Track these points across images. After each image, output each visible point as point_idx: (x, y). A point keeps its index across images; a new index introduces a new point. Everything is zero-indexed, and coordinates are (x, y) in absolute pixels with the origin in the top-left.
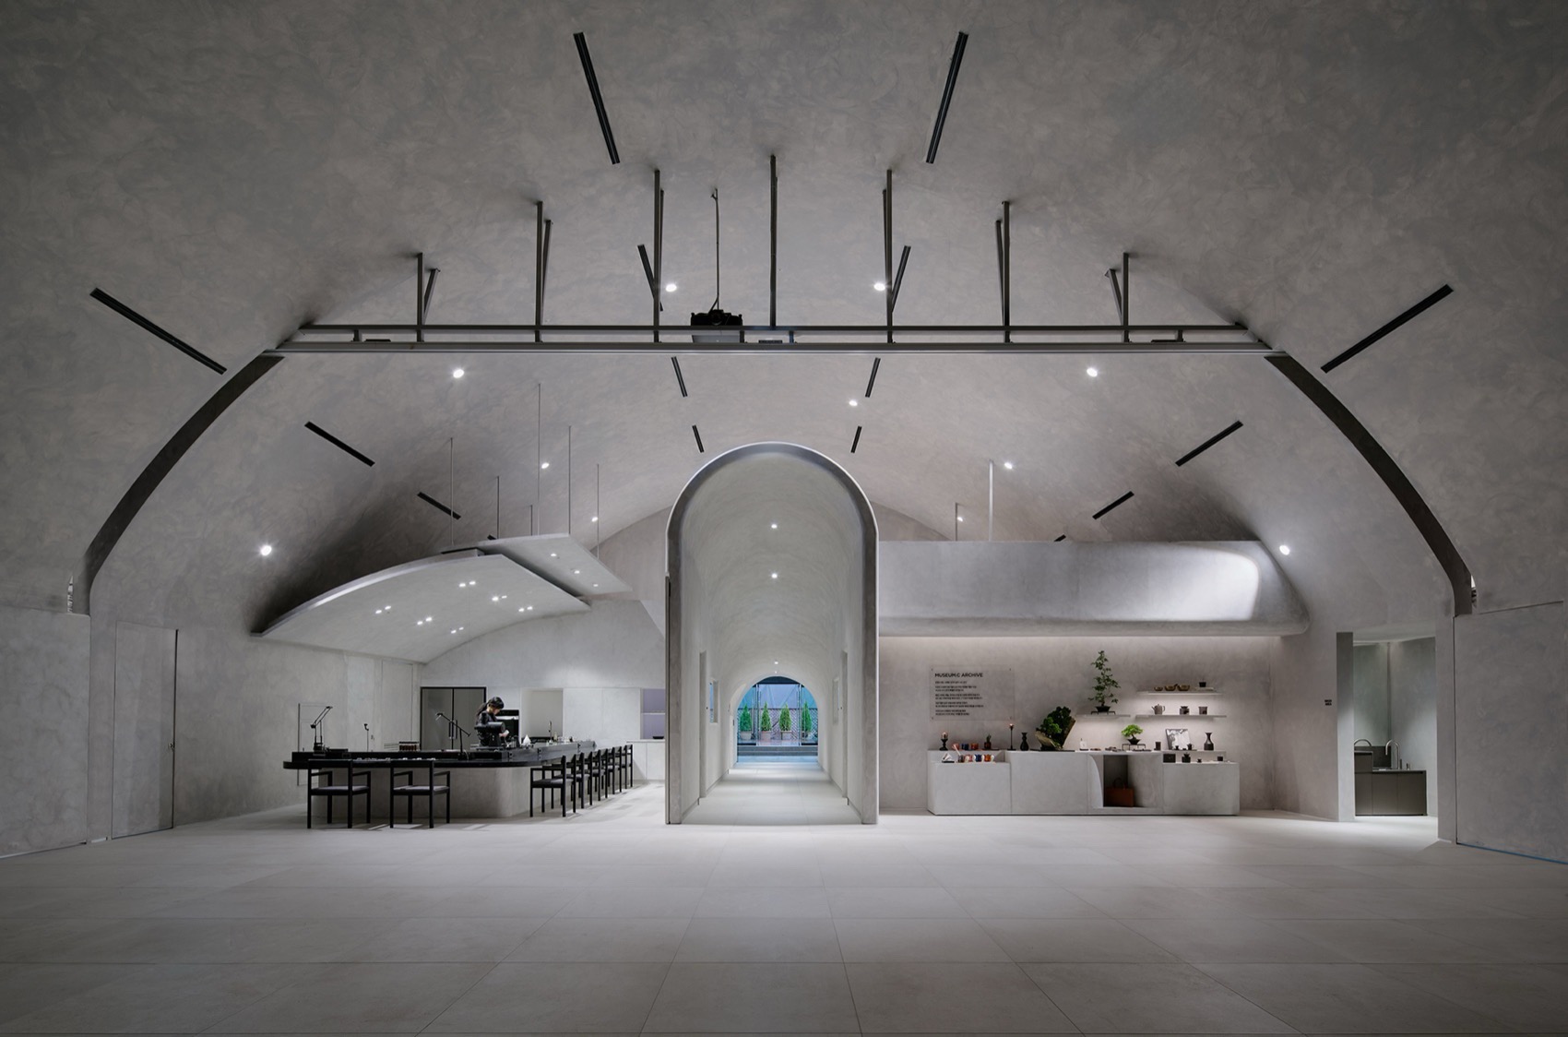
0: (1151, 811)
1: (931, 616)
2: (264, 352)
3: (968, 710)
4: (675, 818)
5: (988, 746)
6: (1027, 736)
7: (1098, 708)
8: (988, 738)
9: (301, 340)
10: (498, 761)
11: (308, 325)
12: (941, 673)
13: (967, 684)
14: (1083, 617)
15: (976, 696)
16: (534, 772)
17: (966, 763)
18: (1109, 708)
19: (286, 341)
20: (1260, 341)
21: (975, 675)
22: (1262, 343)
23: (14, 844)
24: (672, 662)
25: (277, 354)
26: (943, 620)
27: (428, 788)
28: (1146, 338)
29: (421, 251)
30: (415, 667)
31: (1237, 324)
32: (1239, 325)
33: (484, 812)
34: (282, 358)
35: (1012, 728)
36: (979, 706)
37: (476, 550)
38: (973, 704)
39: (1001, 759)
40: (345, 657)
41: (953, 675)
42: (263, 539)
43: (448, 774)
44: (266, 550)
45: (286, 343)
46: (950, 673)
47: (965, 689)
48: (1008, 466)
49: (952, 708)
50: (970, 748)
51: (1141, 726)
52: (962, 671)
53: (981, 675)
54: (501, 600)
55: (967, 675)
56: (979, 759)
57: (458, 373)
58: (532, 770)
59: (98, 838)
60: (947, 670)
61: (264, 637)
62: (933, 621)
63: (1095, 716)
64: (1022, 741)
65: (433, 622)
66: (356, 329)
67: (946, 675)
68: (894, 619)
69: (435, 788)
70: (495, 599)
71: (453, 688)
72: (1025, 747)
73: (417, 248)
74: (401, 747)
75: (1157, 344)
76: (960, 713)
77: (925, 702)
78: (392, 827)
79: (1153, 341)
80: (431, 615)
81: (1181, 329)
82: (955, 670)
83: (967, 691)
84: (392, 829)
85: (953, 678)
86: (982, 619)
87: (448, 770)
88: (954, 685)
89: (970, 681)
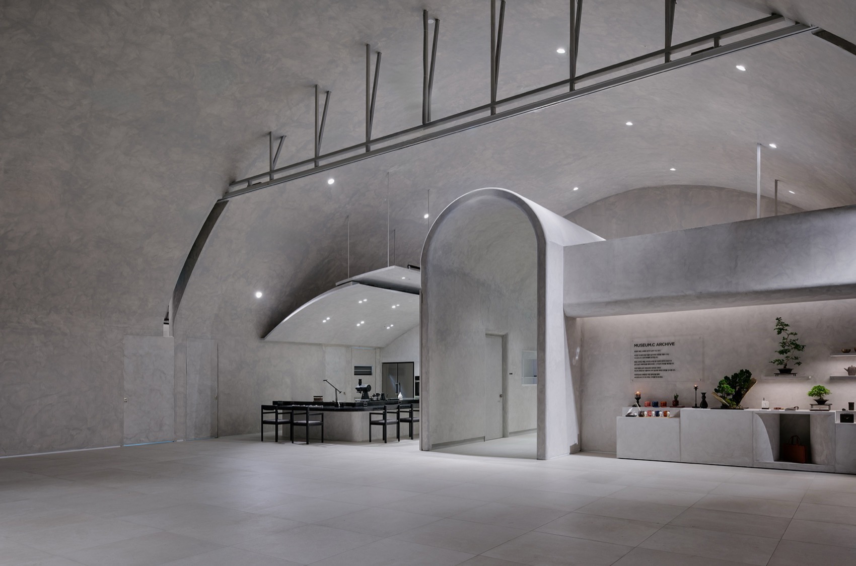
0: (821, 468)
1: (607, 300)
2: (218, 201)
3: (661, 373)
4: (425, 447)
5: (676, 404)
6: (706, 395)
7: (780, 370)
8: (676, 397)
9: (233, 191)
10: (354, 408)
11: (233, 183)
12: (639, 344)
13: (662, 352)
14: (741, 289)
15: (669, 362)
16: (372, 415)
17: (645, 418)
18: (791, 370)
19: (226, 193)
20: (797, 23)
21: (667, 344)
22: (800, 25)
23: (142, 439)
24: (423, 345)
25: (225, 200)
26: (616, 302)
27: (306, 422)
28: (687, 53)
29: (270, 131)
30: (378, 351)
31: (773, 14)
32: (776, 16)
33: (344, 438)
34: (228, 201)
35: (696, 388)
36: (671, 370)
37: (351, 282)
38: (665, 369)
39: (678, 416)
40: (323, 347)
41: (649, 345)
42: (256, 289)
43: (322, 415)
44: (259, 295)
45: (227, 194)
46: (646, 343)
47: (659, 357)
48: (773, 146)
49: (648, 372)
50: (659, 404)
51: (828, 387)
52: (656, 341)
53: (673, 344)
54: (396, 307)
55: (661, 344)
56: (657, 414)
57: (331, 181)
58: (370, 414)
59: (179, 439)
60: (645, 341)
61: (265, 340)
62: (608, 304)
63: (780, 378)
64: (701, 400)
65: (365, 323)
66: (248, 180)
67: (643, 345)
68: (579, 305)
69: (309, 422)
70: (394, 307)
71: (398, 363)
72: (704, 405)
73: (266, 130)
74: (315, 399)
75: (697, 56)
76: (655, 376)
77: (626, 367)
78: (293, 443)
79: (693, 54)
80: (363, 320)
81: (717, 37)
82: (651, 341)
83: (661, 358)
84: (293, 444)
85: (649, 348)
86: (648, 298)
87: (321, 412)
88: (650, 353)
89: (664, 349)
